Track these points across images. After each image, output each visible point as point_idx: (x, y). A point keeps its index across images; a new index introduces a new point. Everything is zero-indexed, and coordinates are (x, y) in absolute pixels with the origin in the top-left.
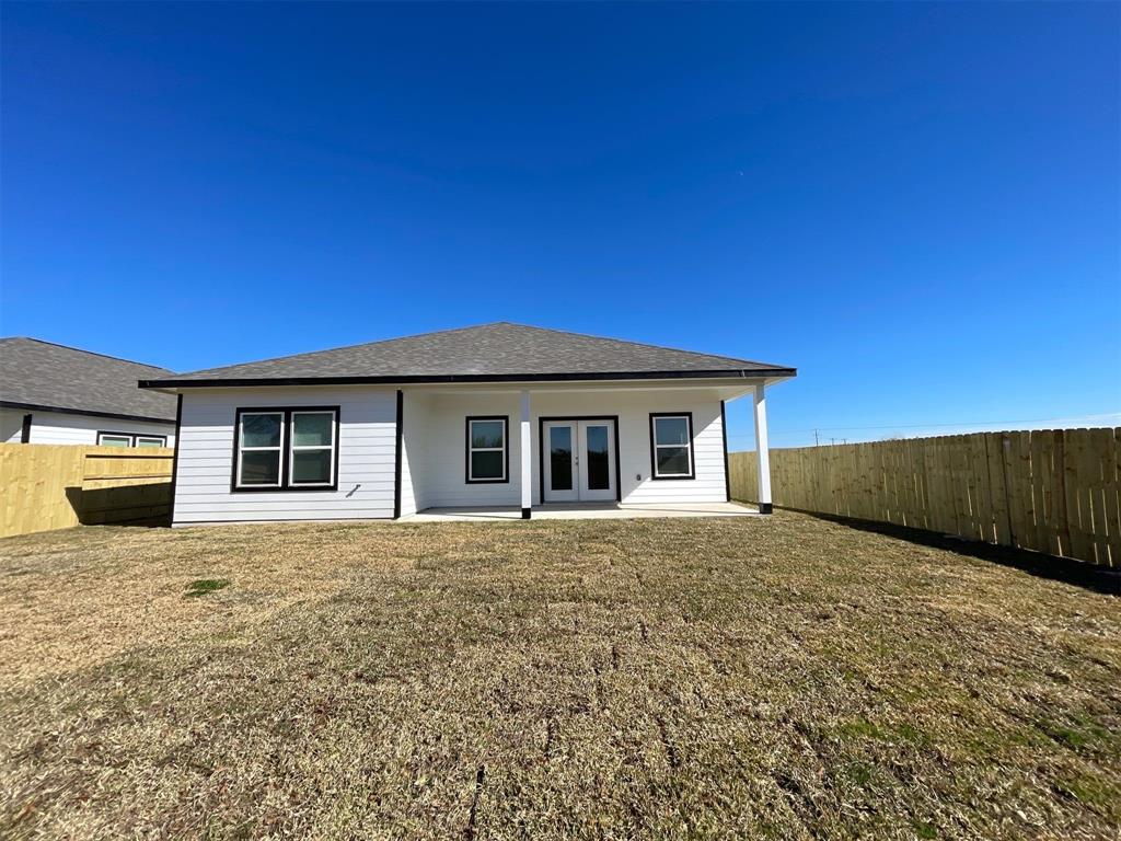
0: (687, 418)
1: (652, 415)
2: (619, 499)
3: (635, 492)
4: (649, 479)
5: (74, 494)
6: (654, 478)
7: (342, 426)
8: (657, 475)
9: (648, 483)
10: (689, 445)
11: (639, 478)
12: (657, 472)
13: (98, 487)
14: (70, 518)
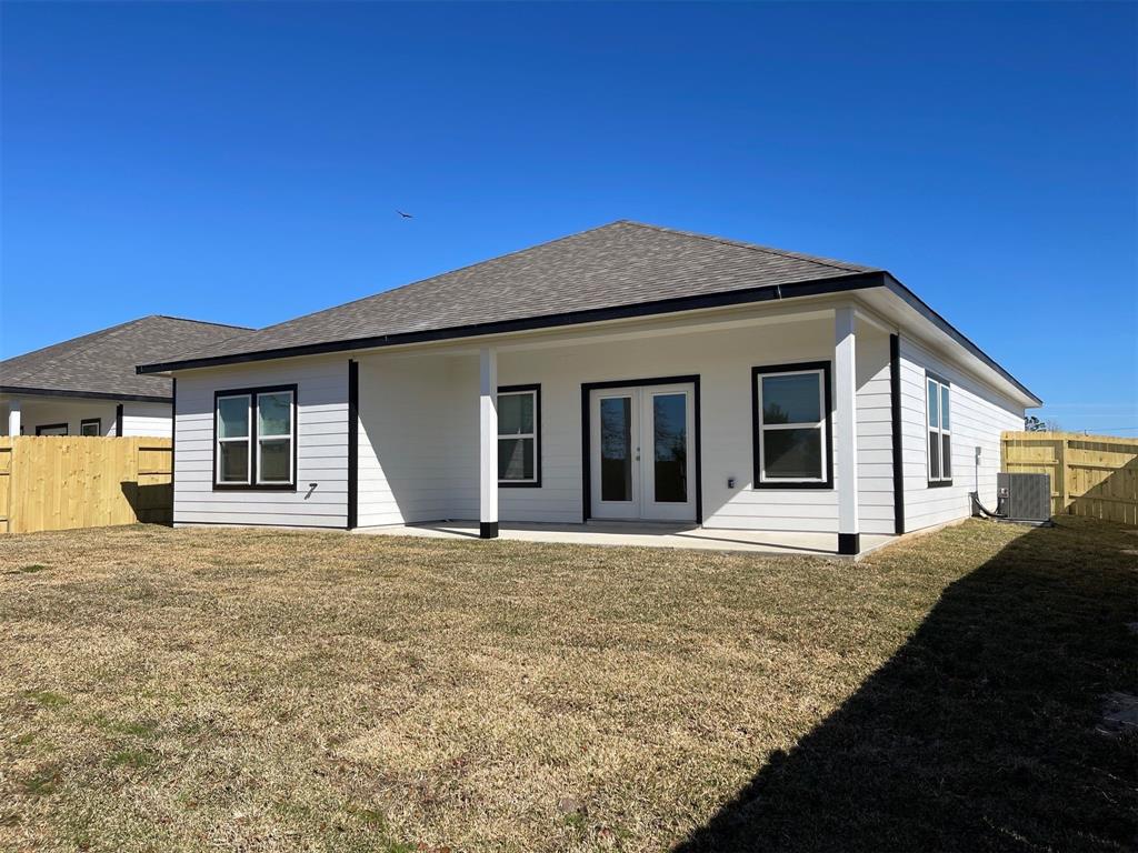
0: (821, 372)
1: (756, 371)
2: (699, 521)
3: (725, 509)
4: (750, 486)
5: (130, 489)
6: (758, 485)
7: (299, 408)
8: (763, 478)
9: (747, 493)
10: (822, 425)
11: (731, 484)
12: (763, 474)
13: (155, 483)
14: (127, 515)
